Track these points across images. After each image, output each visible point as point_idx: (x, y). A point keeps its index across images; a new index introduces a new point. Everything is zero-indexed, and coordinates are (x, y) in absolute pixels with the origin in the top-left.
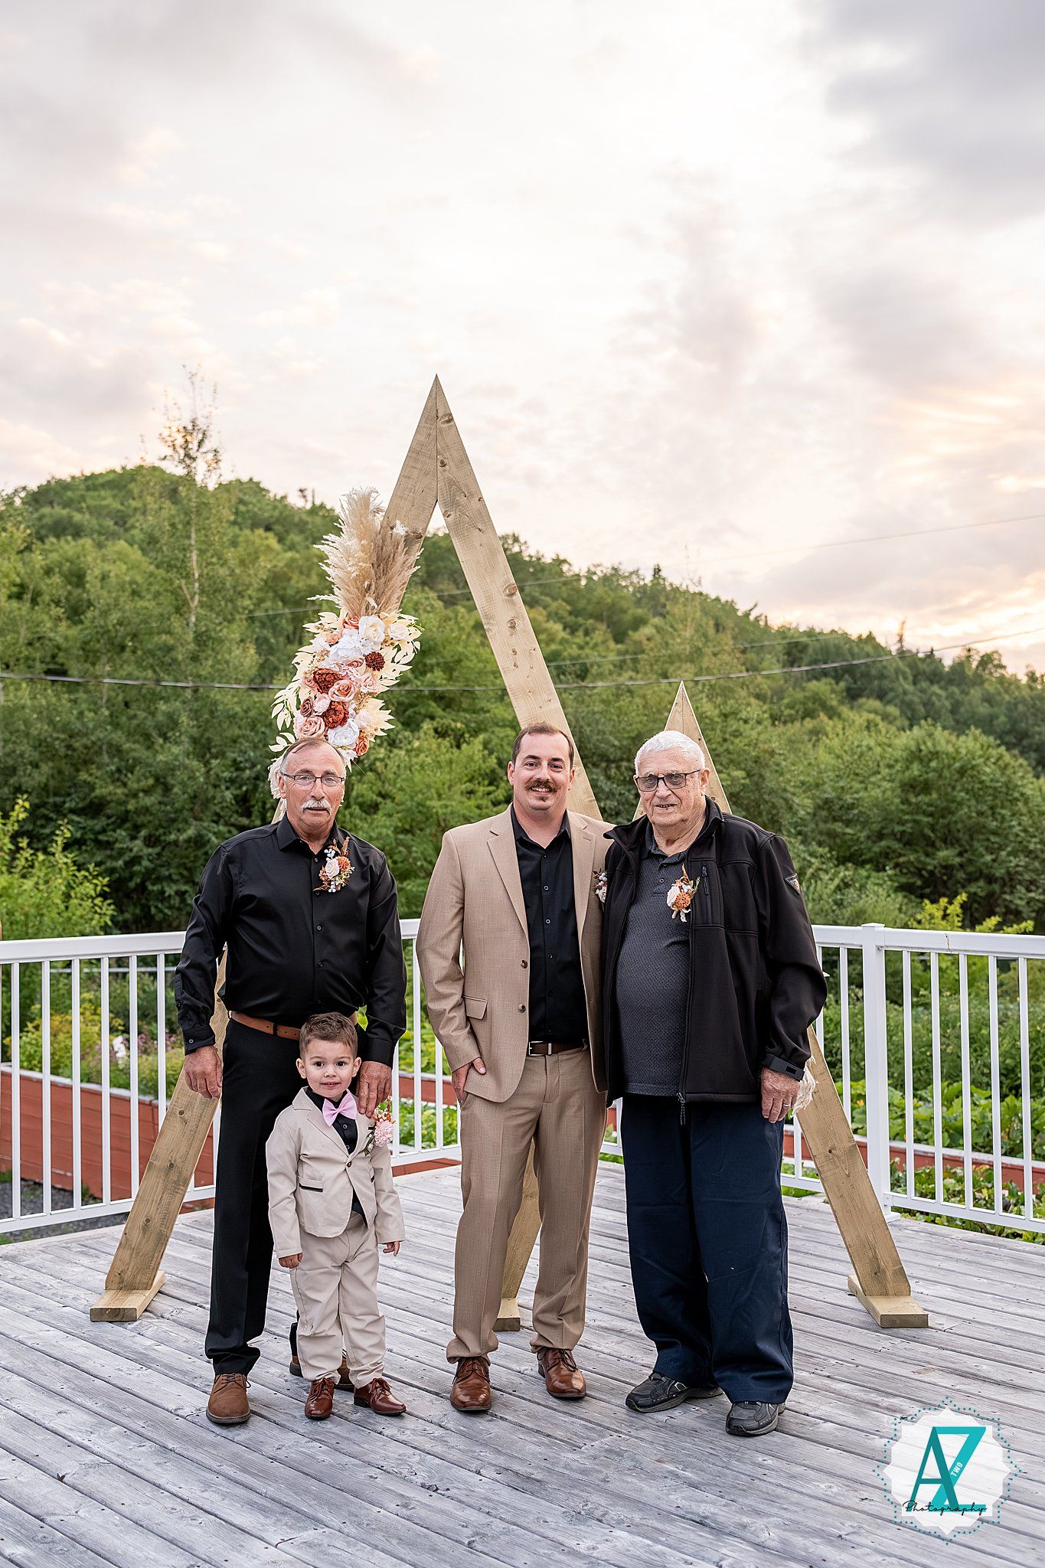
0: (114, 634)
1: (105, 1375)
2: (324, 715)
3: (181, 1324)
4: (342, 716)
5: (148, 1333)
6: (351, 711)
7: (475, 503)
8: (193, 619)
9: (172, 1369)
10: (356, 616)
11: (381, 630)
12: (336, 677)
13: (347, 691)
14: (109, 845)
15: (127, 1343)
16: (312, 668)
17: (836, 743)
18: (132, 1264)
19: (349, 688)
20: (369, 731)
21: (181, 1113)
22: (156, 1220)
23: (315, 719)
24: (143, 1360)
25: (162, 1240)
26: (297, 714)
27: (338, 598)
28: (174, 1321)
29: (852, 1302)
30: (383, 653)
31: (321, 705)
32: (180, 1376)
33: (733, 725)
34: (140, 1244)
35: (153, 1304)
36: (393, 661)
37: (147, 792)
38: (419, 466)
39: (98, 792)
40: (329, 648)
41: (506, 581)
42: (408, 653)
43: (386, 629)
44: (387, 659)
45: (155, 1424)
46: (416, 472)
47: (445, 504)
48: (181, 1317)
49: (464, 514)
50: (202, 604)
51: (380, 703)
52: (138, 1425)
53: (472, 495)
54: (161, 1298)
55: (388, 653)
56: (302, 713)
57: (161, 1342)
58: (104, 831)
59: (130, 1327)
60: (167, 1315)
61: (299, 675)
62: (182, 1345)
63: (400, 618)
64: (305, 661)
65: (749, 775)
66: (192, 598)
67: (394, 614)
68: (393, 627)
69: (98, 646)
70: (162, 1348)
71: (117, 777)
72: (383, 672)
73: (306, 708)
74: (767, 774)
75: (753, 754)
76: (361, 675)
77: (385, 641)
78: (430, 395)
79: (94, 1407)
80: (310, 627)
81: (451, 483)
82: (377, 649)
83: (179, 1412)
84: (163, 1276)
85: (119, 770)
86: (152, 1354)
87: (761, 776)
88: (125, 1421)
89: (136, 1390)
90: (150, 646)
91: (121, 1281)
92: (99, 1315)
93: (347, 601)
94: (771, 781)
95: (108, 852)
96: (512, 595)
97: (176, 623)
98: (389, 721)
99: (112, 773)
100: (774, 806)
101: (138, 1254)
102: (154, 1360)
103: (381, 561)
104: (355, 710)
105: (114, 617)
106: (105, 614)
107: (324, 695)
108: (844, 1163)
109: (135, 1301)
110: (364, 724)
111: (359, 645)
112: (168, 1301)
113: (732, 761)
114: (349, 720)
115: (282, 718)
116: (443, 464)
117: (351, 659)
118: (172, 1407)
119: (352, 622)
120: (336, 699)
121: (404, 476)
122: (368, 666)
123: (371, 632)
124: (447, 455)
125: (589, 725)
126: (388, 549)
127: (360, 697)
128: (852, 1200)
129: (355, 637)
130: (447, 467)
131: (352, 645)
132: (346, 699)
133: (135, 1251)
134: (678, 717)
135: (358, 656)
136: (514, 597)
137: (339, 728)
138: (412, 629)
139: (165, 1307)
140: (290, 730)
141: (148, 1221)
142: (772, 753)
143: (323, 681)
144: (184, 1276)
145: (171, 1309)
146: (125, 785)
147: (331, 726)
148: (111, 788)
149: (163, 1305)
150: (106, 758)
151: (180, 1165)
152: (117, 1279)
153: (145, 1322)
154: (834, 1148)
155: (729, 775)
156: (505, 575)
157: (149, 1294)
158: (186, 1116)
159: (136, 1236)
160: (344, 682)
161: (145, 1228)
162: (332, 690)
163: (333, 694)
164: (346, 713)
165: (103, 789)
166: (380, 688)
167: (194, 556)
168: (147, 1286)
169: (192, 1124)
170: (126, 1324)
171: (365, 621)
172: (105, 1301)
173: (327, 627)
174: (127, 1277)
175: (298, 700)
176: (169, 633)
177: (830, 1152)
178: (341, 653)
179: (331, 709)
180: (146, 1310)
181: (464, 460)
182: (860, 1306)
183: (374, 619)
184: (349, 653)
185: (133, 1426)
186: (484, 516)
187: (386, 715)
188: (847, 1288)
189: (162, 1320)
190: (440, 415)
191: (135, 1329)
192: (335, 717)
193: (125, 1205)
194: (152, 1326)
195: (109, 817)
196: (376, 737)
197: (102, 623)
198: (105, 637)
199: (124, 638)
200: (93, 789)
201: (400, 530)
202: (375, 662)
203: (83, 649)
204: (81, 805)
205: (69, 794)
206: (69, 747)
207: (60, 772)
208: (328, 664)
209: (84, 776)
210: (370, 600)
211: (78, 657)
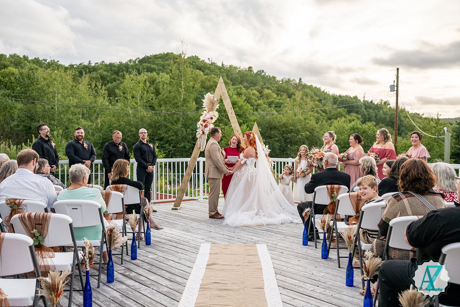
0: (165, 100)
7: (226, 95)
8: (182, 97)
10: (209, 112)
13: (208, 123)
14: (164, 147)
17: (336, 125)
18: (177, 203)
23: (203, 127)
24: (179, 213)
25: (181, 200)
26: (201, 126)
27: (206, 109)
31: (204, 125)
37: (173, 136)
39: (162, 136)
40: (205, 116)
42: (217, 117)
43: (214, 114)
46: (218, 91)
47: (222, 95)
49: (225, 97)
51: (212, 124)
55: (213, 117)
58: (163, 144)
61: (201, 120)
64: (202, 118)
65: (310, 133)
66: (182, 92)
67: (215, 111)
69: (162, 103)
71: (166, 132)
72: (213, 120)
73: (202, 125)
74: (315, 133)
75: (312, 128)
76: (209, 120)
80: (202, 113)
81: (223, 92)
84: (181, 206)
92: (173, 209)
94: (315, 134)
97: (179, 97)
103: (212, 103)
104: (209, 125)
106: (163, 95)
107: (204, 123)
109: (178, 208)
113: (307, 130)
114: (208, 127)
115: (198, 126)
116: (222, 90)
120: (206, 124)
121: (216, 91)
123: (211, 114)
124: (222, 88)
126: (214, 102)
127: (210, 123)
131: (208, 116)
133: (178, 201)
134: (255, 126)
135: (209, 118)
136: (232, 109)
138: (217, 114)
142: (315, 127)
143: (204, 121)
146: (168, 134)
147: (205, 127)
150: (163, 128)
158: (185, 183)
160: (207, 121)
161: (179, 198)
165: (163, 135)
166: (213, 122)
167: (182, 82)
168: (179, 206)
170: (177, 210)
171: (210, 112)
172: (173, 207)
173: (205, 113)
174: (177, 205)
176: (177, 100)
183: (212, 112)
187: (214, 126)
190: (221, 82)
192: (206, 126)
193: (175, 199)
194: (179, 211)
195: (164, 141)
197: (163, 98)
198: (163, 101)
200: (161, 135)
201: (216, 99)
202: (212, 118)
203: (158, 104)
204: (158, 138)
205: (155, 136)
206: (156, 126)
207: (154, 131)
208: (205, 119)
209: (159, 132)
210: (211, 109)
211: (157, 105)
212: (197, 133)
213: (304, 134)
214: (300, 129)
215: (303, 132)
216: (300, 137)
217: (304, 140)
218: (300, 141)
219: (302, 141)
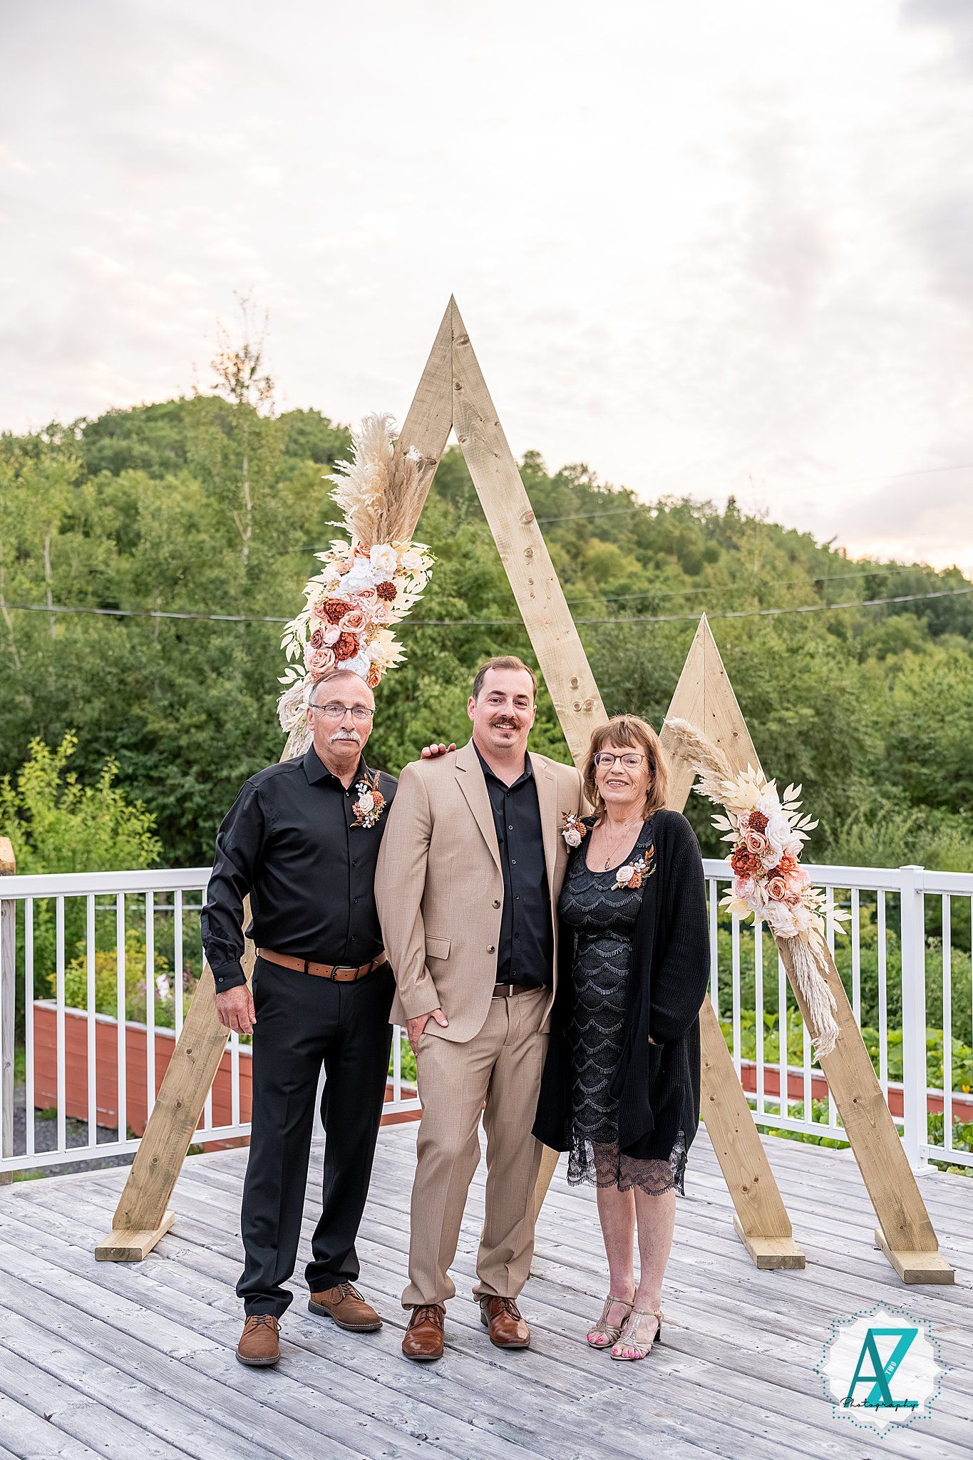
0: (165, 567)
1: (103, 1315)
2: (335, 647)
3: (186, 1265)
4: (352, 648)
5: (152, 1273)
6: (362, 642)
7: (491, 425)
8: (246, 551)
9: (171, 1310)
10: (368, 545)
11: (393, 559)
12: (346, 608)
13: (358, 621)
14: (161, 781)
15: (130, 1283)
16: (322, 598)
17: (913, 679)
18: (139, 1203)
19: (360, 619)
20: (381, 663)
21: (189, 1052)
22: (164, 1161)
23: (325, 651)
24: (143, 1301)
25: (170, 1180)
26: (307, 645)
27: (350, 525)
28: (179, 1262)
29: (878, 1257)
30: (395, 583)
31: (331, 636)
32: (178, 1318)
33: (800, 660)
34: (147, 1183)
35: (161, 1245)
36: (405, 592)
37: (199, 727)
38: (433, 389)
39: (150, 727)
40: (339, 578)
41: (525, 507)
42: (421, 581)
43: (399, 557)
44: (399, 590)
45: (147, 1364)
46: (431, 395)
47: (461, 429)
48: (188, 1258)
49: (479, 438)
50: (255, 538)
51: (392, 634)
52: (131, 1366)
53: (488, 419)
54: (169, 1239)
55: (400, 583)
56: (312, 644)
57: (163, 1283)
58: (156, 767)
59: (135, 1266)
60: (172, 1256)
61: (309, 605)
62: (184, 1286)
63: (412, 546)
64: (315, 592)
65: (818, 713)
66: (245, 531)
67: (405, 543)
68: (405, 556)
69: (149, 579)
70: (164, 1289)
71: (170, 712)
72: (395, 603)
73: (317, 639)
74: (837, 712)
75: (824, 692)
76: (372, 606)
77: (398, 571)
78: (445, 316)
79: (90, 1348)
80: (322, 556)
81: (467, 407)
82: (389, 579)
83: (174, 1354)
84: (173, 1216)
85: (171, 706)
86: (153, 1295)
87: (831, 714)
88: (118, 1361)
89: (133, 1331)
90: (204, 580)
91: (128, 1221)
92: (103, 1255)
93: (359, 529)
94: (840, 723)
95: (160, 788)
96: (529, 522)
97: (228, 556)
98: (400, 653)
99: (165, 708)
100: (844, 746)
101: (145, 1194)
102: (154, 1301)
103: (394, 487)
104: (366, 641)
105: (165, 551)
106: (156, 546)
107: (335, 626)
108: (869, 1112)
109: (141, 1242)
110: (375, 657)
111: (370, 575)
112: (177, 1242)
113: (800, 697)
114: (360, 652)
115: (291, 650)
116: (459, 388)
117: (362, 589)
118: (167, 1349)
119: (363, 551)
120: (346, 630)
121: (418, 400)
122: (380, 596)
123: (383, 562)
124: (463, 377)
125: (650, 661)
126: (402, 474)
127: (371, 628)
128: (878, 1151)
129: (366, 566)
130: (463, 390)
131: (363, 575)
132: (357, 630)
133: (142, 1190)
134: (700, 649)
135: (370, 586)
136: (532, 525)
137: (349, 660)
138: (425, 558)
139: (172, 1248)
140: (301, 662)
141: (155, 1160)
142: (843, 691)
143: (334, 611)
144: (195, 1217)
145: (178, 1250)
146: (177, 720)
147: (341, 657)
148: (163, 723)
149: (170, 1245)
150: (158, 692)
151: (187, 1104)
152: (124, 1219)
153: (149, 1262)
154: (860, 1098)
155: (797, 713)
156: (522, 502)
157: (158, 1233)
158: (194, 1054)
159: (143, 1175)
160: (355, 613)
161: (153, 1169)
162: (342, 621)
163: (344, 625)
164: (357, 645)
165: (156, 724)
166: (393, 619)
167: (247, 486)
168: (155, 1226)
169: (200, 1063)
170: (131, 1264)
171: (377, 550)
172: (111, 1241)
173: (338, 555)
174: (135, 1216)
175: (308, 630)
176: (221, 565)
177: (855, 1101)
178: (352, 583)
179: (342, 640)
180: (152, 1251)
181: (481, 382)
182: (885, 1261)
183: (386, 547)
184: (360, 583)
185: (126, 1367)
186: (499, 439)
187: (398, 647)
188: (873, 1242)
189: (167, 1261)
190: (455, 337)
191: (138, 1270)
192: (345, 648)
193: (137, 1145)
194: (155, 1267)
195: (161, 753)
196: (387, 669)
197: (154, 555)
198: (157, 570)
199: (176, 570)
200: (145, 724)
201: (414, 456)
202: (387, 592)
203: (134, 582)
204: (133, 740)
205: (121, 729)
206: (122, 682)
207: (112, 707)
208: (339, 594)
209: (136, 710)
210: (384, 528)
211: (130, 591)
212: (283, 700)
213: (791, 714)
214: (774, 696)
215: (787, 709)
216: (774, 726)
217: (790, 744)
218: (776, 749)
219: (783, 745)
